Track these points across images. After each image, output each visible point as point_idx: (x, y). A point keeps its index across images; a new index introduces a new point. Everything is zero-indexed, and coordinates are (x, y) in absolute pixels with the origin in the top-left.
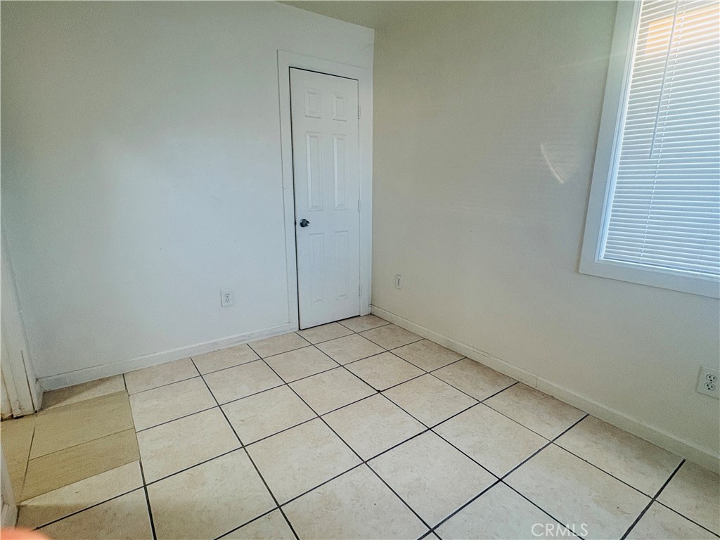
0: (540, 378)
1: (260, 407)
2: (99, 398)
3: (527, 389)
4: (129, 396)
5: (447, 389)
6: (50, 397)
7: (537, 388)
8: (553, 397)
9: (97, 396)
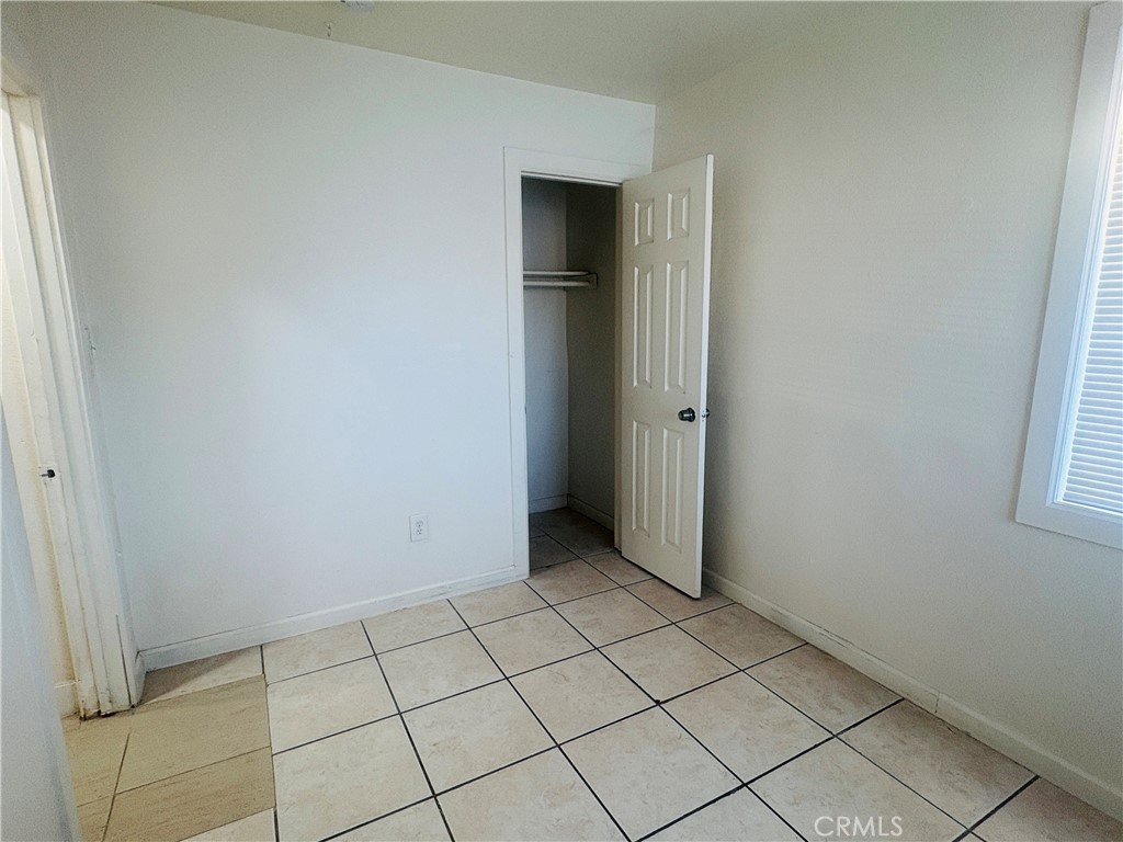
0: (944, 698)
1: (463, 721)
2: (222, 688)
3: (920, 715)
4: (267, 685)
5: (774, 705)
6: (156, 681)
7: (937, 715)
8: (968, 735)
9: (221, 683)
